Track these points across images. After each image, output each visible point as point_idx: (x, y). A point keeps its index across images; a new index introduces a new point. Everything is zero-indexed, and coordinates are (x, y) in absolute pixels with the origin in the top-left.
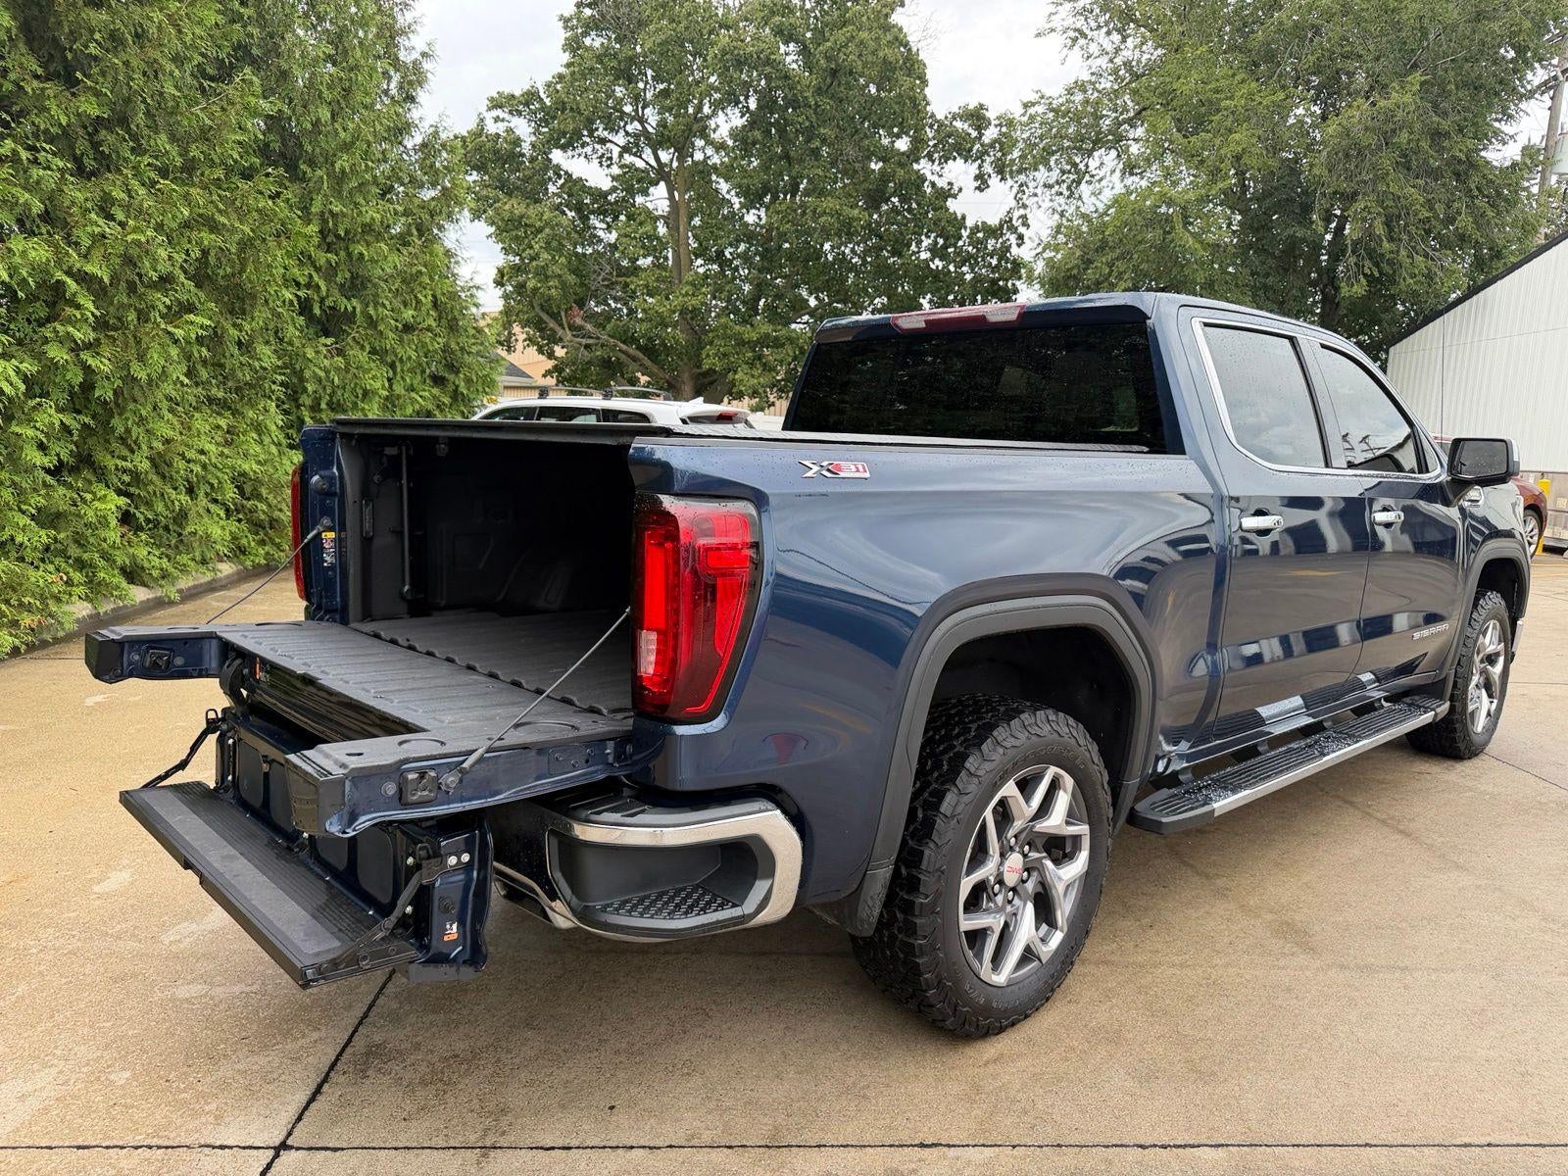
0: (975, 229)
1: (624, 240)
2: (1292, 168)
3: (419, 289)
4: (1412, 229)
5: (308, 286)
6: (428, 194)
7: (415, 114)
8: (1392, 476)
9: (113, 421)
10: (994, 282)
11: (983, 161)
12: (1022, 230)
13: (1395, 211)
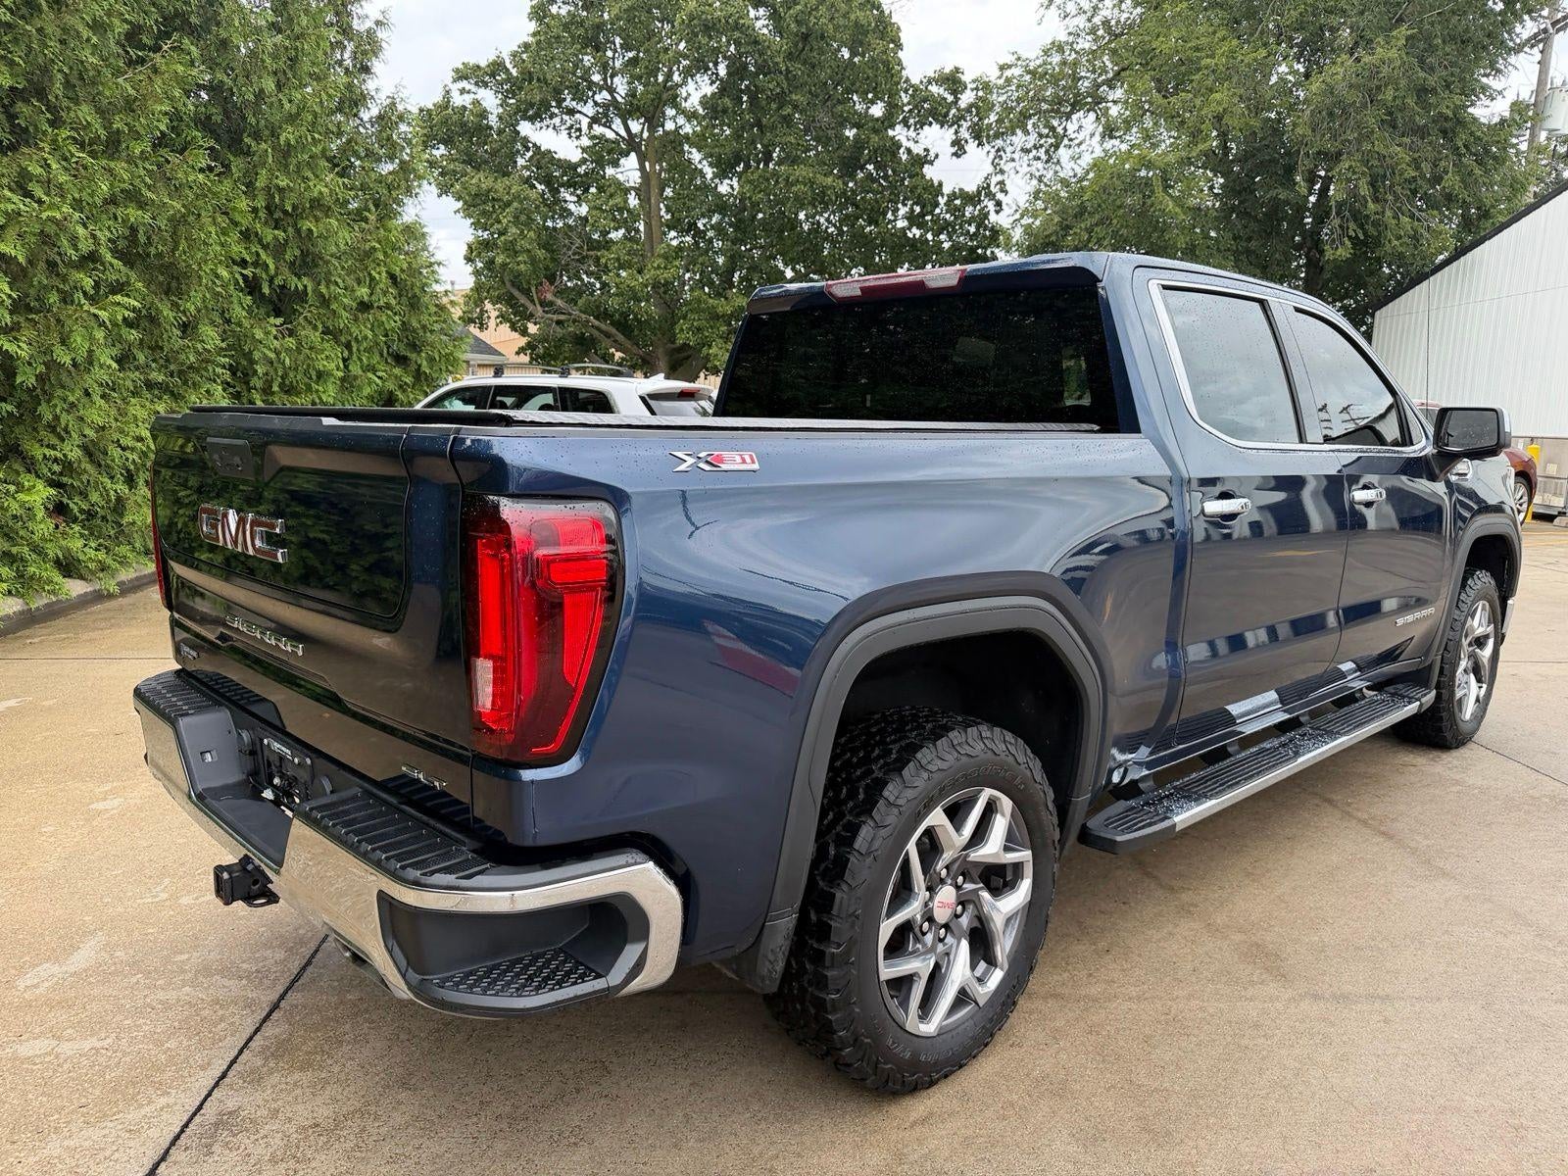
0: (953, 196)
1: (594, 213)
2: (1275, 129)
3: (373, 265)
4: (1398, 189)
5: (256, 264)
6: (387, 168)
7: (371, 85)
8: (1374, 450)
9: (40, 408)
10: (973, 250)
11: (959, 126)
12: (1000, 196)
13: (1381, 171)
